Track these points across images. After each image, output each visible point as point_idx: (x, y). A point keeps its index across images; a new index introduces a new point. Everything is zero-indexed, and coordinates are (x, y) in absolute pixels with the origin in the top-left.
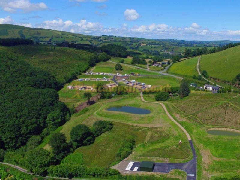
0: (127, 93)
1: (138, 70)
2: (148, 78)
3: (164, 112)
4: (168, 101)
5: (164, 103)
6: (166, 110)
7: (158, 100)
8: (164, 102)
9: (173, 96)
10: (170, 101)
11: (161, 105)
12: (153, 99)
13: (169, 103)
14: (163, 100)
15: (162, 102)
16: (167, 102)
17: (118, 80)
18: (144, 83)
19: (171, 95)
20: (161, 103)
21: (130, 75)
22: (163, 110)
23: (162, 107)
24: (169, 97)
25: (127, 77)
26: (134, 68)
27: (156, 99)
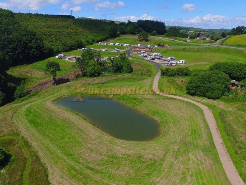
0: (131, 71)
1: (172, 42)
2: (184, 50)
3: (207, 143)
4: (225, 101)
5: (210, 107)
6: (218, 139)
7: (193, 95)
8: (211, 101)
9: (242, 86)
10: (233, 100)
11: (202, 112)
12: (181, 89)
13: (230, 109)
14: (208, 94)
15: (206, 100)
16: (220, 104)
17: (134, 52)
18: (172, 57)
19: (233, 84)
20: (200, 103)
21: (156, 46)
22: (205, 136)
23: (205, 121)
24: (229, 90)
25: (150, 48)
26: (166, 40)
27: (188, 89)
